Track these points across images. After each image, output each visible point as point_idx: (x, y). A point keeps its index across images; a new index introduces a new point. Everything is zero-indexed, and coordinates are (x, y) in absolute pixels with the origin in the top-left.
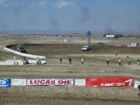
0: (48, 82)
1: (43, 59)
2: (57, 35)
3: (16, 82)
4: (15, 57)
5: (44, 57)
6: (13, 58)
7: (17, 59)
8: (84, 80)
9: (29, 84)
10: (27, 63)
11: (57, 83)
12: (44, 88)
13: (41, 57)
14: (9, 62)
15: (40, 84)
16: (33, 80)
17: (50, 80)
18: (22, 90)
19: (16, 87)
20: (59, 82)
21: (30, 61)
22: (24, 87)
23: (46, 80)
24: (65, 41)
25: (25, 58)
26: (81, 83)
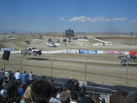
0: (113, 52)
1: (111, 43)
2: (117, 34)
3: (99, 52)
4: (99, 42)
5: (112, 43)
6: (98, 43)
7: (100, 43)
8: (128, 52)
9: (104, 53)
10: (104, 45)
11: (116, 53)
12: (110, 55)
13: (110, 43)
14: (97, 44)
15: (109, 53)
16: (106, 52)
17: (114, 52)
18: (101, 55)
19: (99, 54)
20: (117, 53)
21: (105, 44)
22: (102, 54)
23: (112, 52)
24: (121, 36)
25: (103, 43)
26: (127, 53)
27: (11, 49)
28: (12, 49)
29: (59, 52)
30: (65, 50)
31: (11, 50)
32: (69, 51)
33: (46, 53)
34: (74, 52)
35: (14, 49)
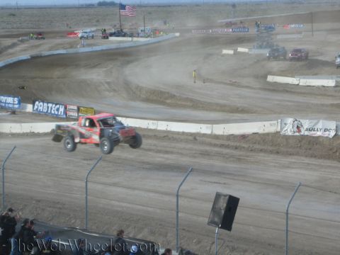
27: (62, 109)
28: (66, 108)
29: (261, 131)
30: (290, 120)
31: (65, 113)
32: (306, 124)
33: (209, 132)
34: (326, 134)
35: (76, 108)
